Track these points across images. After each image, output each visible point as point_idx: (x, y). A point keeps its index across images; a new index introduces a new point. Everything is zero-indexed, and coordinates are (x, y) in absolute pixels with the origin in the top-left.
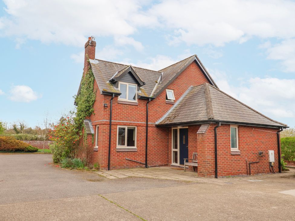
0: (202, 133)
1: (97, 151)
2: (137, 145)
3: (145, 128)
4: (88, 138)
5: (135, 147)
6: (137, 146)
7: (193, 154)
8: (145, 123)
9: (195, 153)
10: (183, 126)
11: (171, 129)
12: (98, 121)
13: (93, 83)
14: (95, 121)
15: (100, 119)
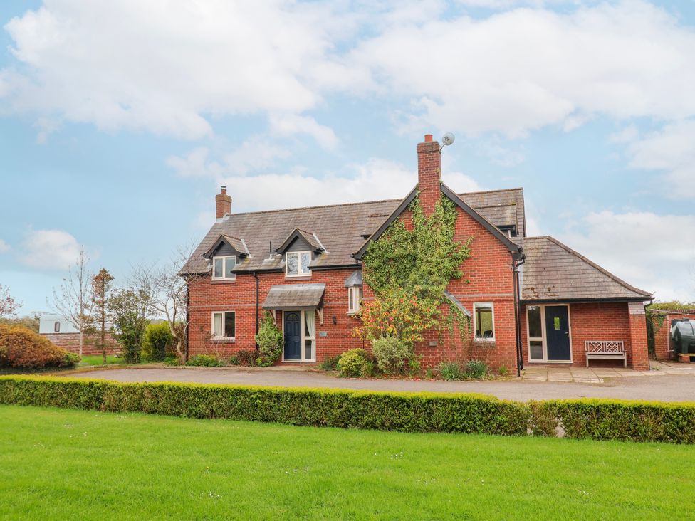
0: (641, 314)
1: (494, 347)
7: (586, 344)
11: (525, 308)
12: (485, 295)
13: (453, 224)
14: (471, 293)
15: (499, 293)
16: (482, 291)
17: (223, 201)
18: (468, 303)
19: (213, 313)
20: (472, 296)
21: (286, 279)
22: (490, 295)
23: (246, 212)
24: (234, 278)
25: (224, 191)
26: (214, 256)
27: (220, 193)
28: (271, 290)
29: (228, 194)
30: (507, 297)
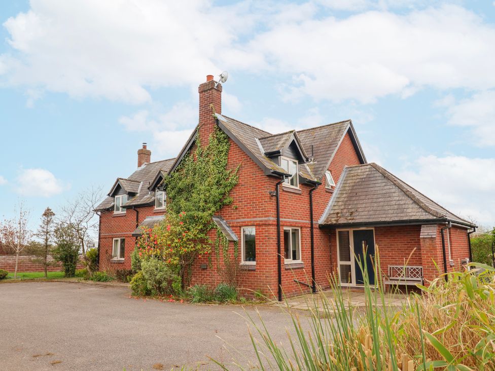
0: (432, 238)
1: (254, 270)
2: (302, 257)
3: (309, 229)
4: (229, 248)
5: (300, 261)
6: (302, 260)
7: (389, 268)
8: (308, 222)
9: (392, 266)
10: (367, 227)
11: (335, 231)
12: (249, 220)
13: (225, 154)
14: (238, 218)
15: (259, 217)
16: (247, 216)
17: (144, 154)
18: (237, 228)
19: (114, 239)
20: (239, 220)
21: (155, 211)
22: (252, 219)
23: (156, 161)
24: (125, 212)
25: (145, 147)
26: (116, 195)
27: (142, 148)
28: (145, 220)
29: (148, 149)
30: (265, 221)
